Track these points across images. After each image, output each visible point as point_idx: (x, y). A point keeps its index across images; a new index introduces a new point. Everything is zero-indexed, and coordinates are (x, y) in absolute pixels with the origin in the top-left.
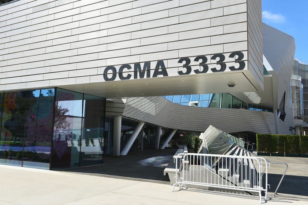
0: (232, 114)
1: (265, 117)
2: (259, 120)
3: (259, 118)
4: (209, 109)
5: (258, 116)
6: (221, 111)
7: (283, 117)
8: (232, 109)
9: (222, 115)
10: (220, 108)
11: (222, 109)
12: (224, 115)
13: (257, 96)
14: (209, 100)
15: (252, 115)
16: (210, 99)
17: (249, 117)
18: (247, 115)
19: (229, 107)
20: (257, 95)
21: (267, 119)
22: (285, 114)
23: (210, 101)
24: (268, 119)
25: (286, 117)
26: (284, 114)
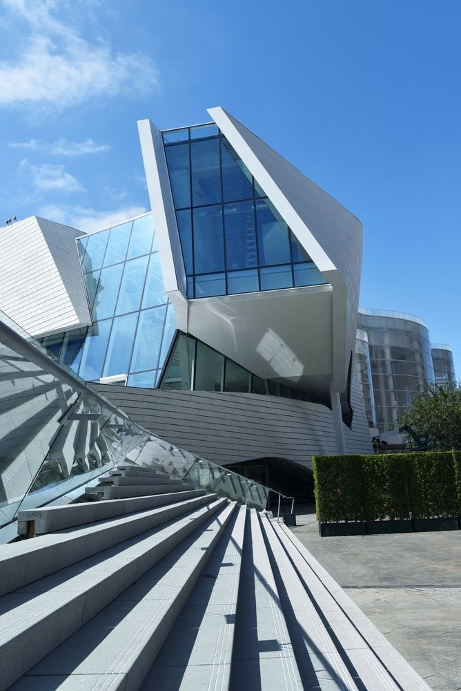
0: (224, 410)
1: (309, 417)
2: (297, 425)
3: (297, 420)
4: (160, 393)
5: (293, 414)
6: (194, 399)
7: (348, 417)
8: (224, 393)
9: (197, 412)
10: (192, 390)
11: (198, 393)
12: (202, 413)
13: (294, 360)
14: (157, 369)
15: (278, 412)
16: (161, 366)
17: (271, 417)
18: (266, 410)
19: (217, 388)
20: (294, 356)
21: (314, 423)
22: (352, 412)
23: (160, 372)
24: (318, 423)
25: (354, 417)
26: (349, 411)
